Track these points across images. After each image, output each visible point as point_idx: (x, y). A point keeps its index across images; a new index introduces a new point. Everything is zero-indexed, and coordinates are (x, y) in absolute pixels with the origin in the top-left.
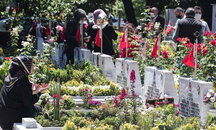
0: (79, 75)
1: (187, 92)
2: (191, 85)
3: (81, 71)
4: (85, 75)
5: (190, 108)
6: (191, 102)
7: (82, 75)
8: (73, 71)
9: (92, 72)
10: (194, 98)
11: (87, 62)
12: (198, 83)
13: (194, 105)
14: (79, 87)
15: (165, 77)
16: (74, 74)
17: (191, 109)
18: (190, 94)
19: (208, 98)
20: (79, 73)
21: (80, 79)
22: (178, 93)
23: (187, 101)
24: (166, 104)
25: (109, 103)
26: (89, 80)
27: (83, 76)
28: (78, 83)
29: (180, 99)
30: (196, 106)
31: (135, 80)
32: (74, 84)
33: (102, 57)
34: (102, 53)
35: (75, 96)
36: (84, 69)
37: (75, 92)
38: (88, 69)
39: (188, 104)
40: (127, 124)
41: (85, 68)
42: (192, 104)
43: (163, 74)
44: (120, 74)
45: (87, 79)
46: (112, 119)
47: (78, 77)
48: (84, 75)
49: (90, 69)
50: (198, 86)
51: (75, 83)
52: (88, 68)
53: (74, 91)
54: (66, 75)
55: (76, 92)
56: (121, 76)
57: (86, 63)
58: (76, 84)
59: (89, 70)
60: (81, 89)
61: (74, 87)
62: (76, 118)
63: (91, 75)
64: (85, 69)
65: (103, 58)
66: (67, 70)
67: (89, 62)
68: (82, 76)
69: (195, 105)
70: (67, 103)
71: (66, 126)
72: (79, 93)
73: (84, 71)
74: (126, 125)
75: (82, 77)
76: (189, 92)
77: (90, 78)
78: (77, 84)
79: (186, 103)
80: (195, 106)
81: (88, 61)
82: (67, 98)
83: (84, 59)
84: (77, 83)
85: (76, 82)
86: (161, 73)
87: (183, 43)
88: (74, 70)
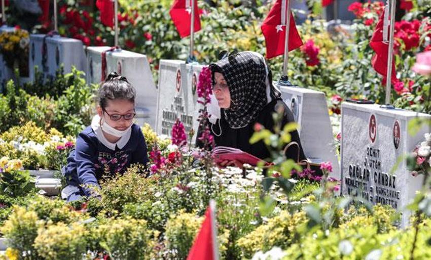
0: (47, 112)
1: (366, 142)
2: (375, 122)
3: (52, 100)
4: (66, 113)
5: (371, 191)
6: (376, 174)
7: (55, 112)
8: (28, 99)
9: (86, 105)
10: (383, 161)
11: (72, 74)
12: (395, 115)
13: (383, 179)
14: (47, 144)
15: (303, 106)
16: (30, 108)
17: (376, 194)
18: (371, 149)
19: (421, 157)
20: (48, 106)
21: (49, 125)
22: (339, 150)
23: (363, 171)
24: (302, 179)
25: (137, 173)
26: (76, 126)
27: (60, 117)
28: (43, 133)
29: (345, 166)
30: (390, 185)
31: (210, 95)
32: (30, 136)
33: (117, 59)
34: (117, 48)
35: (35, 169)
36: (61, 94)
37: (33, 157)
38: (73, 95)
39: (368, 180)
40: (187, 216)
41: (64, 92)
42: (377, 178)
43: (298, 96)
44: (172, 106)
45: (69, 124)
46: (145, 207)
47: (44, 117)
48: (62, 112)
49: (81, 96)
50: (395, 125)
51: (34, 134)
52: (73, 91)
53: (31, 154)
54: (6, 111)
55: (38, 156)
56: (176, 112)
57: (67, 76)
58: (38, 137)
59: (77, 96)
60: (52, 148)
61: (32, 143)
62: (41, 203)
63: (82, 112)
64: (65, 94)
65: (121, 62)
66: (10, 97)
67: (79, 72)
68: (57, 116)
69: (387, 180)
70: (12, 181)
71: (13, 221)
72: (46, 162)
73: (63, 101)
74: (183, 218)
75: (55, 118)
76: (370, 145)
77: (81, 123)
78: (41, 137)
79: (361, 177)
80: (387, 185)
81: (75, 69)
82: (12, 167)
83: (62, 65)
84: (41, 134)
85: (39, 129)
86: (291, 95)
87: (366, 18)
88: (29, 96)
